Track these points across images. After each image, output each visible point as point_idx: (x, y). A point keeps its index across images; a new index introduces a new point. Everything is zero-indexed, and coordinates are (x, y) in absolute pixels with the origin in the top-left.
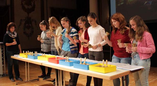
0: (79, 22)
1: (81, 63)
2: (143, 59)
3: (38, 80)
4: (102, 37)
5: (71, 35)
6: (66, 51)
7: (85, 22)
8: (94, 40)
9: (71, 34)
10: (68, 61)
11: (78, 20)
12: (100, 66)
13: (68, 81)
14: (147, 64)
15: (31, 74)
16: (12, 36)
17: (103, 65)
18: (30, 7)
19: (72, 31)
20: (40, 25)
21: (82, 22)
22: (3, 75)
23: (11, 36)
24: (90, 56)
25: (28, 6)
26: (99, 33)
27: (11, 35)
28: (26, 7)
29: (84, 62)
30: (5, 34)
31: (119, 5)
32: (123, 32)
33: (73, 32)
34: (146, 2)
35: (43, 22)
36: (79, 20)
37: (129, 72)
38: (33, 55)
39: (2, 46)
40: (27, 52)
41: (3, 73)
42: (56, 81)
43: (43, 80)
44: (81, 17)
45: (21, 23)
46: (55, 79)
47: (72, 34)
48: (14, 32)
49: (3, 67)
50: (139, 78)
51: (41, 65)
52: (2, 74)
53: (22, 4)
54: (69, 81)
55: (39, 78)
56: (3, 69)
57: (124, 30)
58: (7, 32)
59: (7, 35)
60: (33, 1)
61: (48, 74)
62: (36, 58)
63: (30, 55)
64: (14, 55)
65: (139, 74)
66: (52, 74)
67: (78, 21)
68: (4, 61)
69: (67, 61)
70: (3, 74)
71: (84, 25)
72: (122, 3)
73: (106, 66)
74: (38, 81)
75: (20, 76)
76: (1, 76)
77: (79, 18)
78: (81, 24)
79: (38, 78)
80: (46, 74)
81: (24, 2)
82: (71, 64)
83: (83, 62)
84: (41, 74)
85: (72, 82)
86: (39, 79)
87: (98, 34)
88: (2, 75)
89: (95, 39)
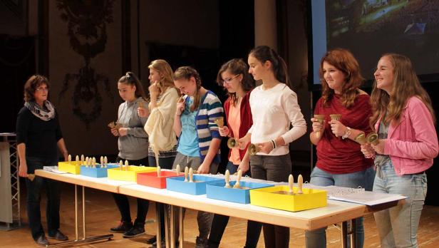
0: (225, 75)
1: (227, 185)
2: (402, 173)
3: (110, 238)
4: (287, 117)
5: (203, 112)
6: (186, 156)
7: (242, 75)
8: (265, 122)
9: (203, 108)
10: (191, 181)
11: (221, 70)
12: (282, 192)
13: (193, 240)
14: (417, 191)
15: (92, 223)
16: (40, 115)
17: (290, 191)
18: (92, 41)
19: (205, 102)
20: (119, 84)
21: (234, 77)
22: (14, 225)
23: (38, 116)
24: (255, 170)
25: (87, 39)
26: (279, 104)
27: (38, 112)
28: (82, 40)
29: (237, 183)
30: (22, 109)
31: (336, 33)
32: (351, 100)
33: (208, 104)
34: (410, 26)
35: (127, 75)
36: (225, 70)
37: (364, 210)
38: (94, 167)
39: (11, 143)
40: (80, 159)
41: (14, 217)
42: (158, 243)
43: (124, 237)
44: (229, 63)
45: (66, 84)
46: (155, 237)
47: (205, 110)
48: (47, 105)
49: (14, 202)
50: (392, 229)
51: (116, 191)
52: (9, 220)
53: (70, 33)
54: (195, 242)
55: (114, 234)
56: (15, 209)
57: (353, 96)
58: (26, 104)
59: (28, 111)
60: (101, 25)
61: (139, 223)
62: (103, 174)
63: (87, 166)
64: (45, 167)
65: (391, 215)
66: (149, 222)
67: (222, 72)
68: (16, 186)
69: (189, 180)
70: (13, 221)
71: (238, 83)
72: (344, 30)
73: (299, 192)
74: (110, 240)
75: (61, 229)
76: (9, 226)
77: (226, 64)
78: (231, 82)
79: (110, 233)
80: (133, 221)
81: (77, 26)
82: (200, 189)
83: (235, 182)
84: (118, 223)
85: (203, 243)
86: (112, 235)
87: (276, 107)
88: (10, 224)
89: (268, 120)
